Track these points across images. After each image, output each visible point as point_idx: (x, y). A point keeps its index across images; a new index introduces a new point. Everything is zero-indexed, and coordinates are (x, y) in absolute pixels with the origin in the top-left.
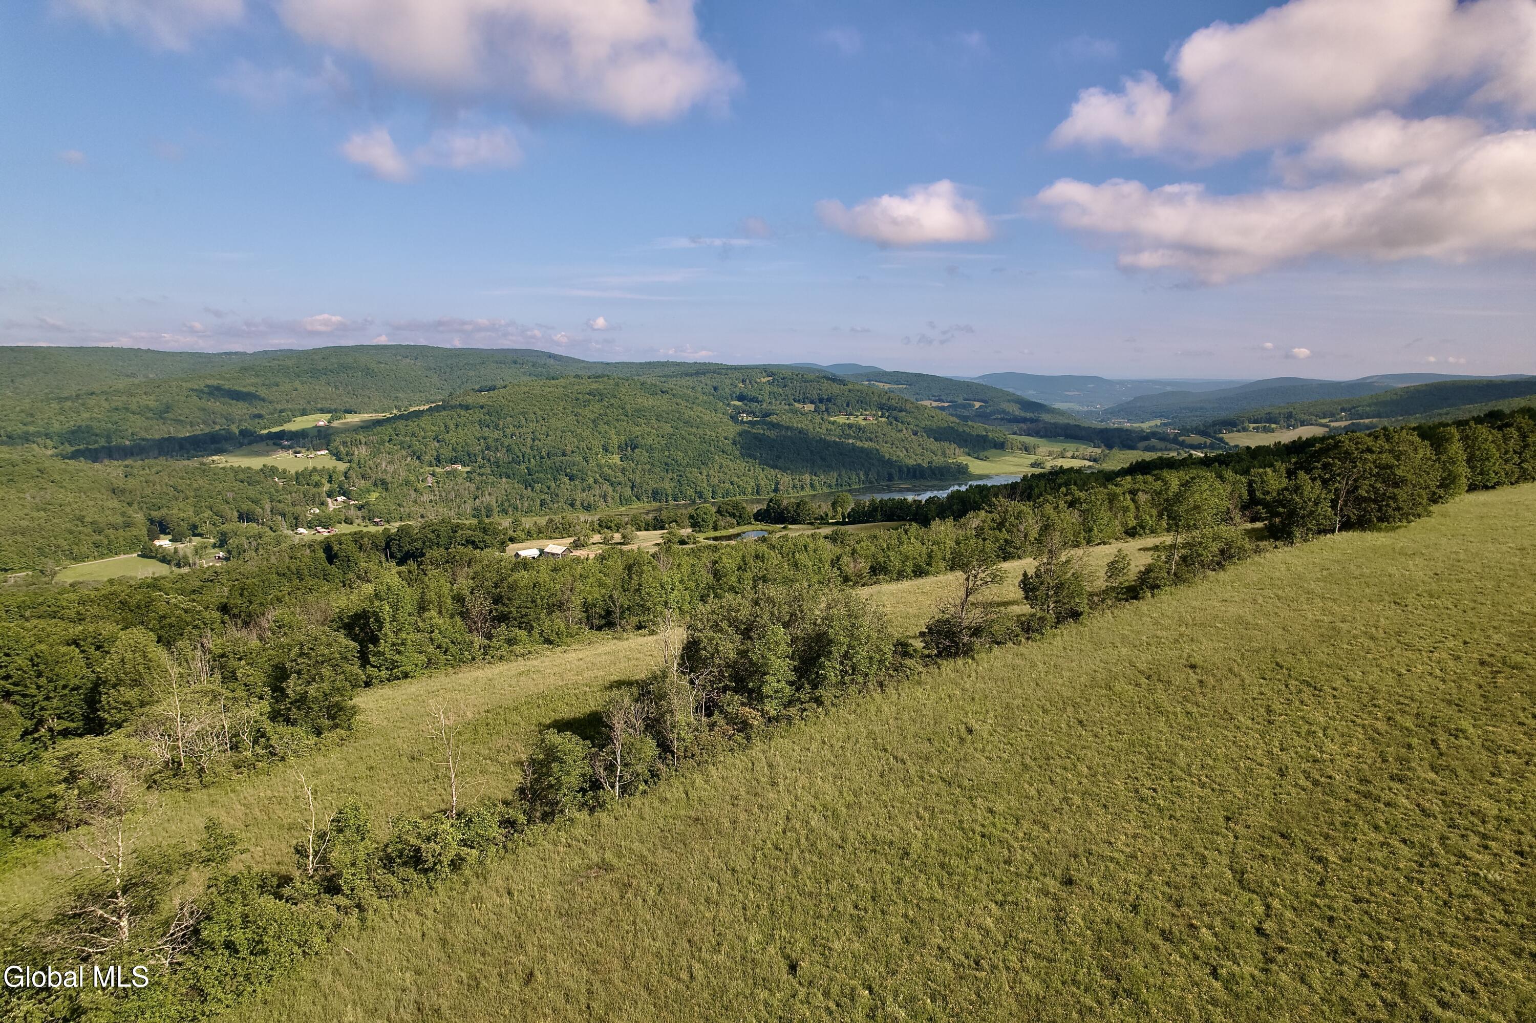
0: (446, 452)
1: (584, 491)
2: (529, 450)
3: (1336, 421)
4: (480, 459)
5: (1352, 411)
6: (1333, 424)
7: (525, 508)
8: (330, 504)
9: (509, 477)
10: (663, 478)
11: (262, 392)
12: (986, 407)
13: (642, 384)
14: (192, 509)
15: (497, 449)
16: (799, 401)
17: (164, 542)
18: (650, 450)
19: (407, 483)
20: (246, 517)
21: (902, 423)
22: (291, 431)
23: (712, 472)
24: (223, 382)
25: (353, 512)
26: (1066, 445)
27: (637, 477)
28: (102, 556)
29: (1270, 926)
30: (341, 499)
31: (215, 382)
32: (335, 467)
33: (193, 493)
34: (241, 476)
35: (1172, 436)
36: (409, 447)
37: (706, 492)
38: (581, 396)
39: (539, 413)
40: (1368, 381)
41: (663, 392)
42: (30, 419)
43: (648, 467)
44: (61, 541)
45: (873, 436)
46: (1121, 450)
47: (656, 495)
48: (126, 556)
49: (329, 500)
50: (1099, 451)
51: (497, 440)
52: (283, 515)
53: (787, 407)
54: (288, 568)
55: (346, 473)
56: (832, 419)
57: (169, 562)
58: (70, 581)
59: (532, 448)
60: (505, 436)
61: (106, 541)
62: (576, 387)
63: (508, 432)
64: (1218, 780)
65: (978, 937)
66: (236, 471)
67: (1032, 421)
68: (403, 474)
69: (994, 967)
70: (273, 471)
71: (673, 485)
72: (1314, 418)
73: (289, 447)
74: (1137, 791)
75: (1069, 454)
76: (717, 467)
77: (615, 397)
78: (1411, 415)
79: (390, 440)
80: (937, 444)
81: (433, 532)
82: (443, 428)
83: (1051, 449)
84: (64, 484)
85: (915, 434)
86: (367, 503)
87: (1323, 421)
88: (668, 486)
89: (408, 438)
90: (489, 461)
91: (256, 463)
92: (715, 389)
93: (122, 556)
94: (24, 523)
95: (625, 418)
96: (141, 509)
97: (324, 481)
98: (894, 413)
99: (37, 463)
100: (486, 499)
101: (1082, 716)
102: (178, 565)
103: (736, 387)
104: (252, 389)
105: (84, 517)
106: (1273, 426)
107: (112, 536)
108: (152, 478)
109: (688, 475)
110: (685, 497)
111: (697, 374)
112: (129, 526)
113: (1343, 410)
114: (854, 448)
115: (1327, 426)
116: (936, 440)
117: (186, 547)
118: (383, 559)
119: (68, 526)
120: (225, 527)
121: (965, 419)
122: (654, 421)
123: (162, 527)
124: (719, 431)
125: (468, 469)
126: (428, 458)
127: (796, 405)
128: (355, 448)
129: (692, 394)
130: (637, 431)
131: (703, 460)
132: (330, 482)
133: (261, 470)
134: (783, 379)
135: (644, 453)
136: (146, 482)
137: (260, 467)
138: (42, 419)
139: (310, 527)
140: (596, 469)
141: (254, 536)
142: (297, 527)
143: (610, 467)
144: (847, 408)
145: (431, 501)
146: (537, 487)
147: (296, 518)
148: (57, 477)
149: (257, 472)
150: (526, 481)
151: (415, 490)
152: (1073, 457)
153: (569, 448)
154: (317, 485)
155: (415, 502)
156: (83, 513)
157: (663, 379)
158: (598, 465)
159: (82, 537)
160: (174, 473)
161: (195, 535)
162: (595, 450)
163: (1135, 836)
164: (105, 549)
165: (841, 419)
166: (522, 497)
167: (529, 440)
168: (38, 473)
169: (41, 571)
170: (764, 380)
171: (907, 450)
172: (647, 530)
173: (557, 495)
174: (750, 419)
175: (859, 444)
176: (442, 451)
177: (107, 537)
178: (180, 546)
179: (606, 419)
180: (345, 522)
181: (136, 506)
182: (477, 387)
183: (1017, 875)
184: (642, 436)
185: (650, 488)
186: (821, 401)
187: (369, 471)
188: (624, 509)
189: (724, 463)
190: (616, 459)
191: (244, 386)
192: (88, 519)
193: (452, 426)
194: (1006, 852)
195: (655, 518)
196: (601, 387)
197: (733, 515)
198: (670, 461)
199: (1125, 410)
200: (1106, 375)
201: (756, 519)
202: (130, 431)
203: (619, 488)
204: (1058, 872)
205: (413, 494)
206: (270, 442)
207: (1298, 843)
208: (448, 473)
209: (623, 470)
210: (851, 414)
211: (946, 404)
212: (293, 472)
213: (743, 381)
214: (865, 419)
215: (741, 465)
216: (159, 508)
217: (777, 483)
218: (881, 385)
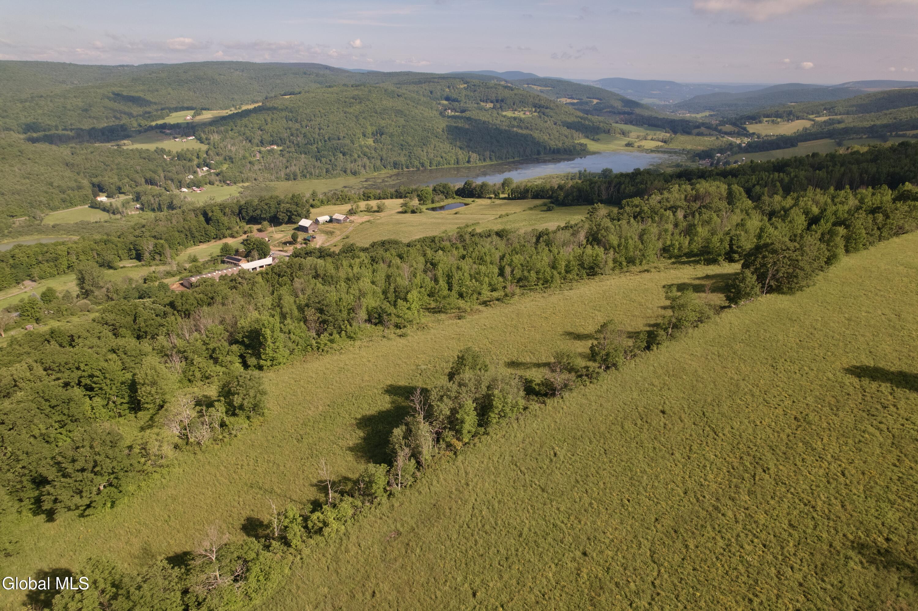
0: (267, 137)
1: (352, 162)
2: (317, 136)
3: (820, 116)
4: (287, 142)
5: (830, 109)
6: (817, 119)
7: (317, 174)
8: (199, 173)
9: (306, 154)
10: (400, 154)
11: (149, 97)
12: (601, 103)
13: (385, 91)
14: (116, 177)
15: (298, 136)
16: (483, 101)
17: (102, 198)
18: (391, 136)
19: (244, 158)
20: (150, 182)
21: (547, 116)
22: (170, 124)
23: (429, 150)
24: (122, 89)
25: (213, 178)
26: (648, 132)
27: (384, 153)
28: (67, 207)
29: (657, 582)
30: (205, 169)
31: (116, 89)
32: (200, 149)
33: (115, 167)
34: (144, 155)
35: (714, 126)
36: (244, 134)
37: (426, 163)
38: (347, 100)
39: (322, 111)
40: (846, 86)
41: (398, 96)
42: (5, 114)
43: (390, 147)
44: (42, 198)
45: (529, 125)
46: (682, 135)
47: (395, 165)
48: (82, 207)
49: (198, 170)
50: (668, 135)
51: (297, 130)
52: (172, 180)
53: (476, 105)
54: (184, 227)
55: (207, 152)
56: (504, 113)
57: (108, 211)
58: (52, 223)
59: (319, 135)
60: (302, 127)
61: (68, 198)
62: (345, 93)
63: (304, 124)
64: (657, 496)
65: (545, 583)
66: (140, 152)
67: (628, 113)
68: (242, 152)
69: (550, 598)
70: (163, 151)
71: (406, 158)
72: (805, 114)
73: (171, 134)
74: (622, 500)
75: (650, 137)
76: (432, 147)
77: (369, 100)
78: (868, 113)
79: (232, 130)
80: (568, 131)
81: (266, 204)
82: (263, 122)
83: (639, 134)
84: (37, 160)
85: (555, 124)
86: (222, 172)
87: (811, 117)
88: (403, 159)
89: (242, 129)
90: (293, 143)
91: (152, 147)
92: (431, 92)
93: (79, 207)
94: (18, 187)
95: (375, 115)
96: (85, 176)
97: (194, 158)
98: (543, 110)
99: (17, 147)
100: (293, 168)
101: (607, 447)
102: (114, 213)
103: (444, 91)
104: (141, 94)
105: (52, 183)
106: (779, 120)
107: (72, 195)
108: (89, 156)
109: (415, 152)
110: (413, 166)
111: (420, 82)
112: (81, 189)
113: (825, 109)
114: (517, 134)
115: (813, 120)
116: (568, 128)
117: (118, 201)
118: (238, 220)
119: (45, 188)
120: (139, 189)
121: (587, 112)
122: (393, 116)
123: (100, 188)
124: (434, 123)
125: (281, 148)
126: (256, 141)
127: (482, 104)
128: (211, 135)
129: (417, 97)
130: (383, 123)
131: (424, 142)
132: (198, 158)
133: (155, 151)
134: (474, 85)
135: (388, 138)
136: (86, 159)
137: (155, 148)
138: (13, 114)
139: (189, 187)
140: (358, 148)
141: (157, 195)
142: (181, 187)
143: (367, 147)
144: (513, 107)
145: (260, 170)
146: (324, 160)
147: (180, 182)
148: (31, 156)
149: (152, 152)
150: (316, 156)
151: (250, 163)
152: (652, 140)
153: (342, 135)
154: (190, 160)
155: (250, 170)
156: (52, 180)
157: (398, 86)
158: (361, 146)
159: (54, 195)
160: (102, 153)
161: (120, 193)
162: (358, 135)
163: (616, 529)
164: (68, 203)
165: (509, 114)
166: (314, 167)
167: (317, 130)
168: (19, 154)
169: (34, 217)
170: (462, 86)
171: (549, 135)
172: (392, 198)
173: (336, 166)
174: (453, 114)
175: (520, 131)
176: (264, 137)
177: (69, 195)
178: (112, 200)
179: (363, 115)
180: (210, 183)
181: (82, 174)
182: (282, 93)
183: (565, 549)
184: (386, 126)
185: (392, 161)
186: (497, 101)
187: (221, 151)
188: (376, 174)
189: (437, 145)
190: (370, 142)
191: (137, 92)
192: (55, 184)
193: (269, 120)
194: (561, 535)
195: (396, 191)
196: (360, 93)
197: (443, 192)
198: (404, 143)
199: (688, 105)
200: (678, 80)
201: (457, 194)
202: (69, 122)
203: (373, 160)
204: (581, 548)
205: (249, 165)
206: (158, 131)
207: (680, 537)
208: (269, 151)
209: (375, 149)
210: (516, 110)
211: (575, 101)
212: (174, 152)
213: (449, 87)
214: (524, 114)
215: (447, 146)
216: (97, 176)
217: (469, 157)
218: (535, 87)
